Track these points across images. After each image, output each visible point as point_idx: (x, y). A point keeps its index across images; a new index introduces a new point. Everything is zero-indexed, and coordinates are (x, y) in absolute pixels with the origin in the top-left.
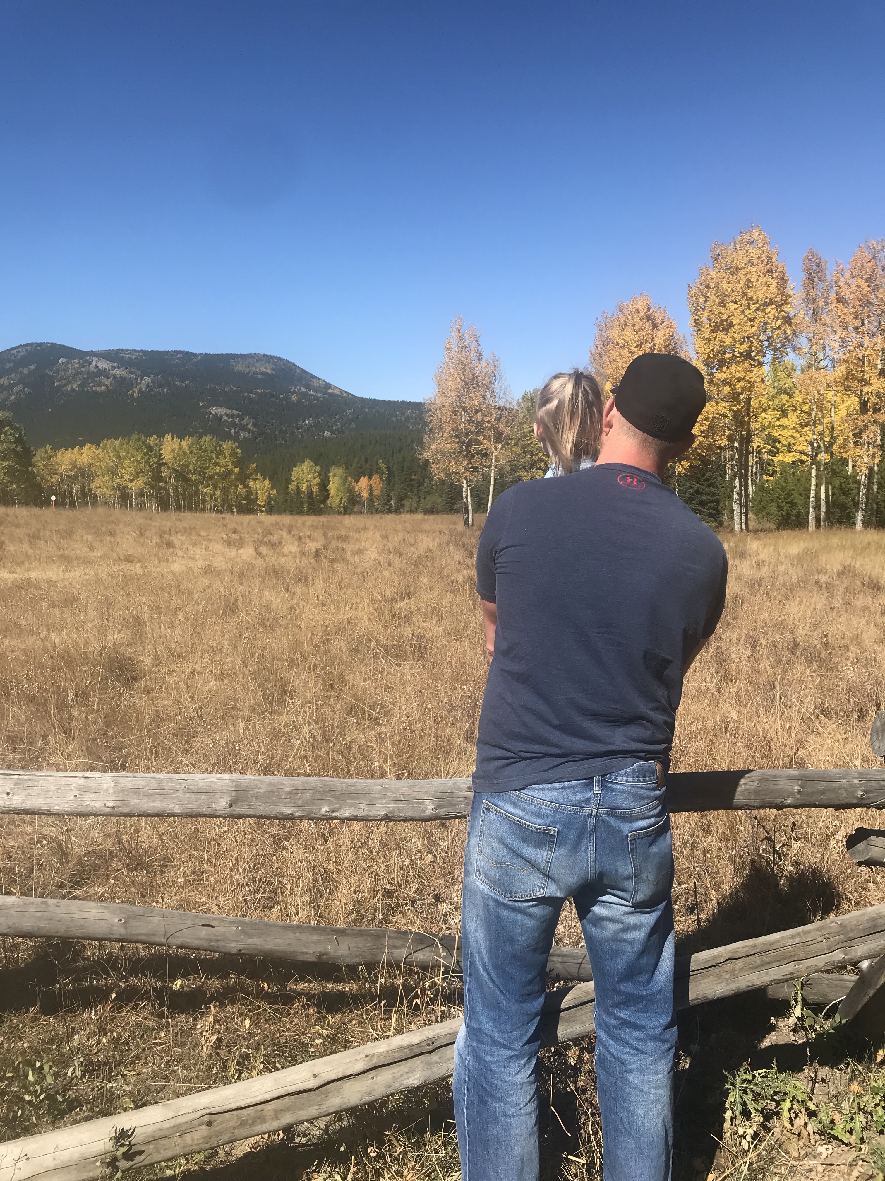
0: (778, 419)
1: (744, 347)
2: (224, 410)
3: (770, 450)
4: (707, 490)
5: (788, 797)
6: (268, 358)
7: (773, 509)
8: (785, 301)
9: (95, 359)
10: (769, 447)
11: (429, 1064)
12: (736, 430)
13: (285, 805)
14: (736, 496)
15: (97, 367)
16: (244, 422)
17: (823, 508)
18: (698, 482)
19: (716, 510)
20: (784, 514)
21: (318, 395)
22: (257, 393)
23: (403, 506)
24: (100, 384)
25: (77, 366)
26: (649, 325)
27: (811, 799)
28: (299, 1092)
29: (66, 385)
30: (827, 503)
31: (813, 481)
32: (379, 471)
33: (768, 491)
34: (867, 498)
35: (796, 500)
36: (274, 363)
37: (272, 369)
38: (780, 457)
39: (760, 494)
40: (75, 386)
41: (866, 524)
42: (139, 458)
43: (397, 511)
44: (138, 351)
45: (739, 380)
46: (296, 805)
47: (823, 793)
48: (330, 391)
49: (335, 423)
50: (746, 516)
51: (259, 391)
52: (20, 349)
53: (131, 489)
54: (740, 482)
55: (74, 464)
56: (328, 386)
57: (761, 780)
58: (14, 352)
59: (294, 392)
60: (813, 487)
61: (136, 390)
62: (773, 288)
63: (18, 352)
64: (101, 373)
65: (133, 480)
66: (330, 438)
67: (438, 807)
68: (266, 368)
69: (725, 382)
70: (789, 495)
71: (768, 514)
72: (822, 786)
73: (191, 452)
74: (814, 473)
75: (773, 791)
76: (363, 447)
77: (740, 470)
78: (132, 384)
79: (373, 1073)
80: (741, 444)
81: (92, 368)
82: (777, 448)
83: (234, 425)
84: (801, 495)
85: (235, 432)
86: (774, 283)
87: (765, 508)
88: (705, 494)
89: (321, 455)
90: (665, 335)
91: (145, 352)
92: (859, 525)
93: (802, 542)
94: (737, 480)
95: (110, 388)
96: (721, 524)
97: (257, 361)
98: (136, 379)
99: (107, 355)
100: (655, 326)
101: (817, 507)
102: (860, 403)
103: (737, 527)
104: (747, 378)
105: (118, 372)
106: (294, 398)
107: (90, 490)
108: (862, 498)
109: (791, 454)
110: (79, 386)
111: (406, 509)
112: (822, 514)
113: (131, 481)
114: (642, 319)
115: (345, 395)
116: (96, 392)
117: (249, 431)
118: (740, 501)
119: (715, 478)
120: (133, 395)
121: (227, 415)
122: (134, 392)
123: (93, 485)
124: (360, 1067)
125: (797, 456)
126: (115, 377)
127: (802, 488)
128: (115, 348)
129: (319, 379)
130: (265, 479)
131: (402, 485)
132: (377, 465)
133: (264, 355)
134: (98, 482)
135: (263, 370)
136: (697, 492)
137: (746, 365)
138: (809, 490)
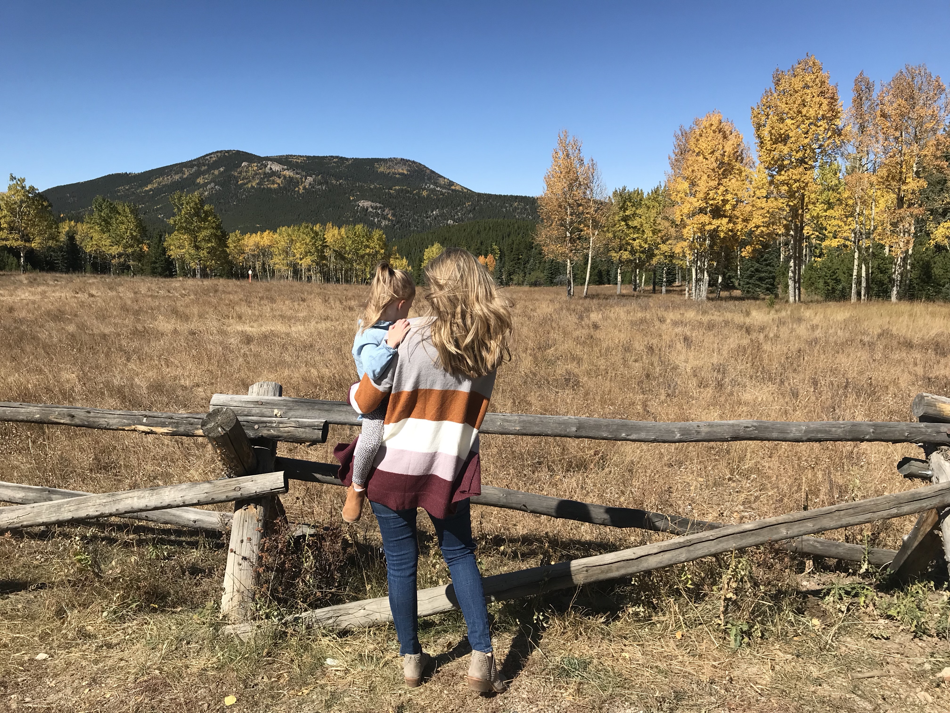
0: (825, 211)
1: (800, 155)
2: (370, 203)
3: (817, 236)
4: (765, 269)
5: (867, 434)
6: (404, 162)
7: (821, 285)
8: (835, 116)
9: (269, 163)
10: (817, 233)
11: (689, 551)
12: (791, 221)
13: (603, 431)
14: (791, 274)
15: (271, 169)
16: (385, 213)
17: (864, 284)
18: (758, 262)
19: (773, 285)
20: (830, 288)
21: (444, 191)
22: (395, 190)
23: (511, 279)
24: (274, 182)
25: (255, 168)
26: (720, 136)
27: (879, 436)
28: (627, 560)
29: (247, 183)
30: (867, 280)
31: (856, 262)
32: (493, 252)
33: (816, 270)
34: (902, 277)
35: (840, 277)
36: (409, 165)
37: (408, 171)
38: (826, 243)
39: (810, 272)
40: (254, 184)
41: (900, 297)
42: (308, 241)
43: (507, 284)
44: (303, 157)
45: (796, 181)
46: (609, 432)
47: (886, 433)
48: (453, 187)
49: (456, 213)
50: (799, 290)
51: (397, 188)
52: (213, 156)
53: (301, 265)
54: (795, 262)
55: (257, 246)
56: (451, 183)
57: (852, 426)
58: (208, 157)
59: (425, 189)
60: (856, 267)
61: (301, 187)
62: (825, 107)
63: (211, 158)
64: (274, 173)
65: (303, 258)
66: (453, 226)
67: (682, 435)
68: (403, 170)
69: (783, 183)
70: (834, 273)
71: (816, 288)
72: (886, 429)
73: (348, 237)
74: (856, 255)
75: (858, 431)
76: (478, 233)
77: (795, 253)
78: (298, 183)
79: (662, 553)
80: (796, 233)
81: (267, 170)
82: (825, 235)
83: (377, 215)
84: (844, 273)
85: (378, 221)
86: (825, 102)
87: (813, 284)
88: (764, 272)
89: (446, 239)
90: (733, 145)
91: (308, 157)
92: (894, 298)
93: (846, 311)
94: (792, 261)
95: (281, 185)
96: (777, 296)
97: (396, 164)
98: (301, 179)
99: (279, 160)
100: (725, 137)
101: (859, 283)
102: (897, 199)
103: (791, 299)
104: (802, 179)
105: (287, 173)
106: (425, 193)
107: (269, 266)
108: (896, 276)
109: (837, 240)
110: (258, 184)
111: (514, 282)
112: (863, 288)
113: (301, 259)
114: (714, 132)
115: (465, 190)
116: (271, 189)
117: (389, 220)
118: (795, 278)
119: (772, 259)
120: (299, 191)
121: (372, 207)
122: (299, 188)
123: (271, 262)
124: (656, 551)
125: (842, 241)
126: (285, 177)
127: (845, 268)
128: (285, 154)
129: (445, 178)
130: (402, 258)
131: (511, 263)
132: (491, 247)
133: (402, 159)
134: (276, 260)
135: (400, 171)
136: (757, 270)
137: (801, 169)
138: (852, 270)
